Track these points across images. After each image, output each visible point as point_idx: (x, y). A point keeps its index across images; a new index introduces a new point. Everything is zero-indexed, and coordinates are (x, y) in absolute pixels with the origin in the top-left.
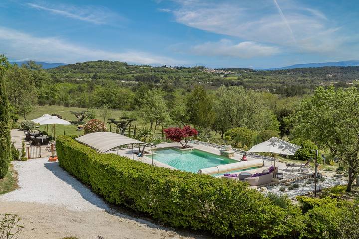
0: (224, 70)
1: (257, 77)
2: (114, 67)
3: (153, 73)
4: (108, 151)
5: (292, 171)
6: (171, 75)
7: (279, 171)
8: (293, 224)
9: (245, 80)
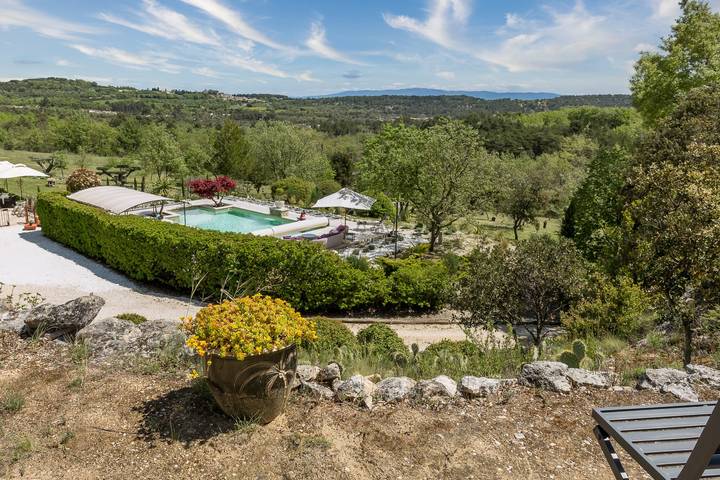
0: (247, 96)
1: (294, 108)
2: (76, 89)
3: (139, 100)
4: (127, 211)
5: (364, 230)
6: (168, 102)
7: (350, 231)
8: (376, 289)
9: (276, 112)
